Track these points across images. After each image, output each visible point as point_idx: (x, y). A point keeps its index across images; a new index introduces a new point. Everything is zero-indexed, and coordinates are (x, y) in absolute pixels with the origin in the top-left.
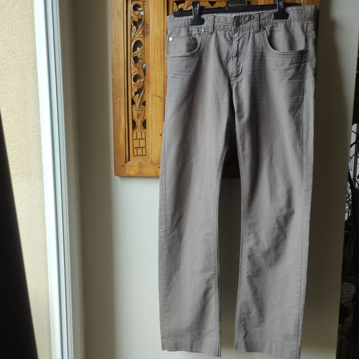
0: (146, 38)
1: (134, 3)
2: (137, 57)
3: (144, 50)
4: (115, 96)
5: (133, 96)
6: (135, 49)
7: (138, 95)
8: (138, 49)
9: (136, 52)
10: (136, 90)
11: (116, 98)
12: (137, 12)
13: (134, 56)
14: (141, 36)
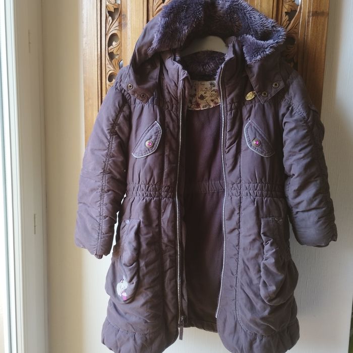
0: (123, 30)
3: (120, 44)
8: (114, 43)
9: (111, 47)
13: (109, 52)
14: (117, 28)
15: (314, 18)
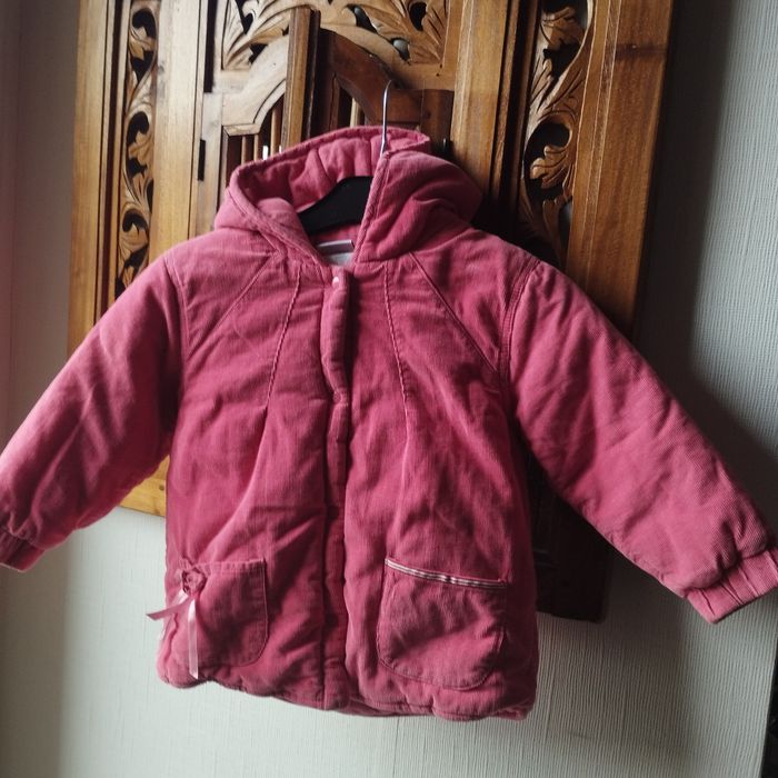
0: (158, 105)
1: (137, 7)
2: (135, 160)
3: (151, 139)
4: (76, 269)
5: (120, 271)
6: (131, 139)
7: (131, 269)
8: (140, 136)
9: (134, 145)
10: (127, 254)
11: (78, 274)
12: (142, 32)
13: (130, 156)
14: (146, 99)
15: (622, 64)
